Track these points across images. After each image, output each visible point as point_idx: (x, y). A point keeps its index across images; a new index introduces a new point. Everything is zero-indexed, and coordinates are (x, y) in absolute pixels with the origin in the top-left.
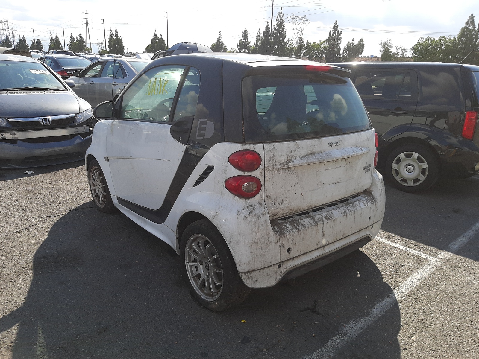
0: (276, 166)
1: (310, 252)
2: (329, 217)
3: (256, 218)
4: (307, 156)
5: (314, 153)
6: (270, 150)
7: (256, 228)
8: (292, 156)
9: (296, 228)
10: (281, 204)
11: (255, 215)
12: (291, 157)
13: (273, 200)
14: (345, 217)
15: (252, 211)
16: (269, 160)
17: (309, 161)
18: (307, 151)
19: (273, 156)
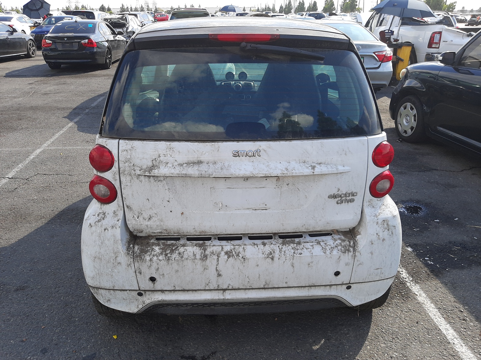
0: (135, 171)
1: (196, 290)
2: (234, 253)
3: (102, 230)
4: (185, 165)
5: (200, 162)
6: (126, 149)
7: (101, 241)
8: (161, 162)
9: (166, 255)
10: (147, 220)
11: (101, 226)
12: (159, 163)
13: (137, 213)
14: (269, 260)
15: (100, 219)
16: (125, 161)
17: (184, 172)
18: (188, 158)
19: (130, 157)
